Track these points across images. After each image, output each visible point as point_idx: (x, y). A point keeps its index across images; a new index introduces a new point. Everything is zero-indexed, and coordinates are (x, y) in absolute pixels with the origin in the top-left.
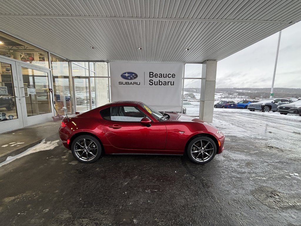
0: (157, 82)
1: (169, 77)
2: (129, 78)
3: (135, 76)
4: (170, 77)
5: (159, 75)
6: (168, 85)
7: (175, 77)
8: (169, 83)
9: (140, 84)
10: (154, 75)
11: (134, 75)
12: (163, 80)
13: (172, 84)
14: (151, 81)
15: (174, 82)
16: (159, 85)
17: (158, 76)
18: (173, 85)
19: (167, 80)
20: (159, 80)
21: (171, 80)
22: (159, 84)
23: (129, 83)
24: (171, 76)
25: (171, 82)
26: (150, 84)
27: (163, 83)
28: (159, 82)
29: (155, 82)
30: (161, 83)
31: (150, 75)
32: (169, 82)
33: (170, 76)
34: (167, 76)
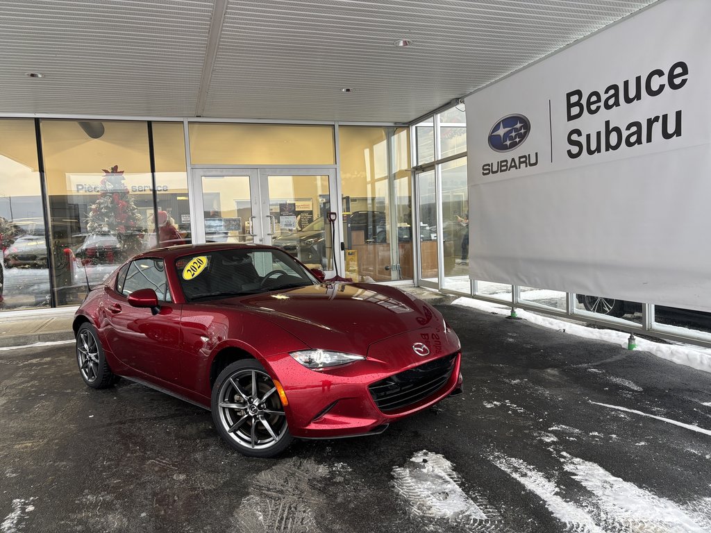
0: (599, 134)
1: (655, 87)
2: (508, 143)
3: (523, 131)
4: (662, 87)
5: (604, 97)
6: (649, 140)
7: (684, 82)
8: (657, 127)
9: (536, 164)
10: (584, 102)
11: (519, 125)
12: (622, 116)
13: (671, 128)
14: (574, 137)
15: (679, 114)
16: (607, 150)
17: (602, 104)
18: (678, 132)
19: (644, 109)
20: (607, 123)
21: (667, 103)
22: (608, 147)
23: (506, 165)
24: (664, 80)
25: (665, 117)
26: (569, 152)
27: (625, 134)
28: (608, 133)
29: (588, 136)
30: (614, 139)
31: (570, 106)
32: (657, 119)
33: (656, 83)
34: (645, 87)
